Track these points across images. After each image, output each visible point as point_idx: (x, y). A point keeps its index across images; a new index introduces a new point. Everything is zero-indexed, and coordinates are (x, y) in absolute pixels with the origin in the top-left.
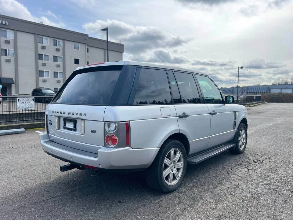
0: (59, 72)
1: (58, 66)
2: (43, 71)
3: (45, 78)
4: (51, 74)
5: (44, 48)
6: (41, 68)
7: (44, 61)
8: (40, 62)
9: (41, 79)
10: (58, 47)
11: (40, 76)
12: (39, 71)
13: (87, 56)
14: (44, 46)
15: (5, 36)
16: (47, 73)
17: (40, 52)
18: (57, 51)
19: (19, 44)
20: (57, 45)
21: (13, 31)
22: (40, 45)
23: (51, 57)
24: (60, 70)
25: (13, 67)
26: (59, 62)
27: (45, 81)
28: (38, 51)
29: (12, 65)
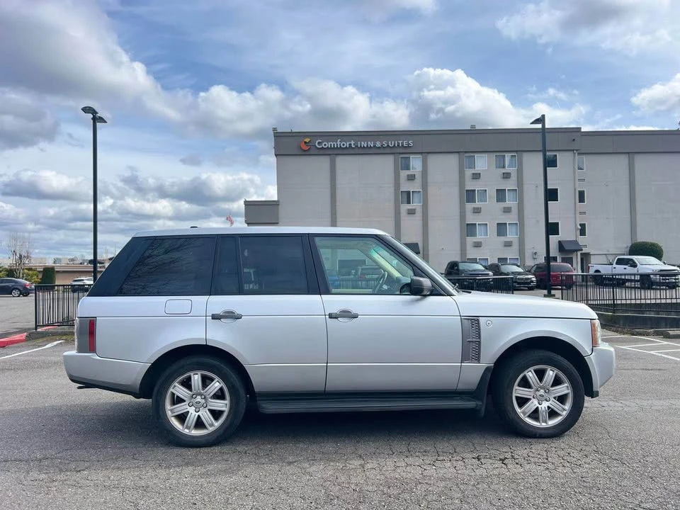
0: (509, 224)
1: (507, 210)
2: (475, 224)
3: (478, 238)
4: (492, 229)
5: (476, 176)
6: (471, 219)
7: (477, 204)
8: (470, 206)
9: (470, 240)
10: (507, 170)
11: (468, 236)
12: (468, 224)
13: (577, 178)
14: (476, 172)
15: (407, 168)
16: (483, 227)
17: (470, 185)
18: (504, 178)
19: (430, 179)
20: (504, 167)
21: (420, 156)
22: (469, 172)
23: (492, 193)
24: (511, 219)
25: (420, 223)
26: (510, 202)
27: (478, 245)
28: (464, 185)
29: (417, 220)
